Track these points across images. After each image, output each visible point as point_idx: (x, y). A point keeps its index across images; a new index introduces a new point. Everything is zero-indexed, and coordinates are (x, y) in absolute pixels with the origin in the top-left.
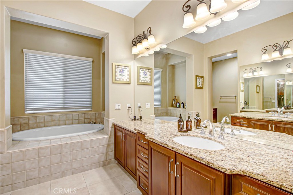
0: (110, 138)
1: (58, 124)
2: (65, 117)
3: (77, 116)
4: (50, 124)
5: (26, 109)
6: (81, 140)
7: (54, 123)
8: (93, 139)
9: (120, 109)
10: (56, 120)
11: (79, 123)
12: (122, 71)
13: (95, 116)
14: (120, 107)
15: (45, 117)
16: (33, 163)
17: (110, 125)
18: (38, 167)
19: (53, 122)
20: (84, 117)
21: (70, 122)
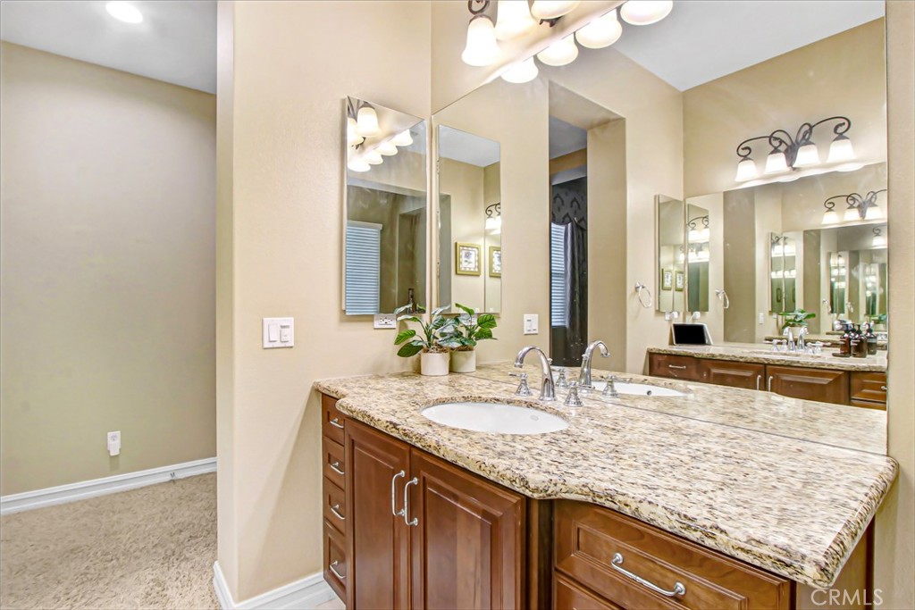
12: (468, 255)
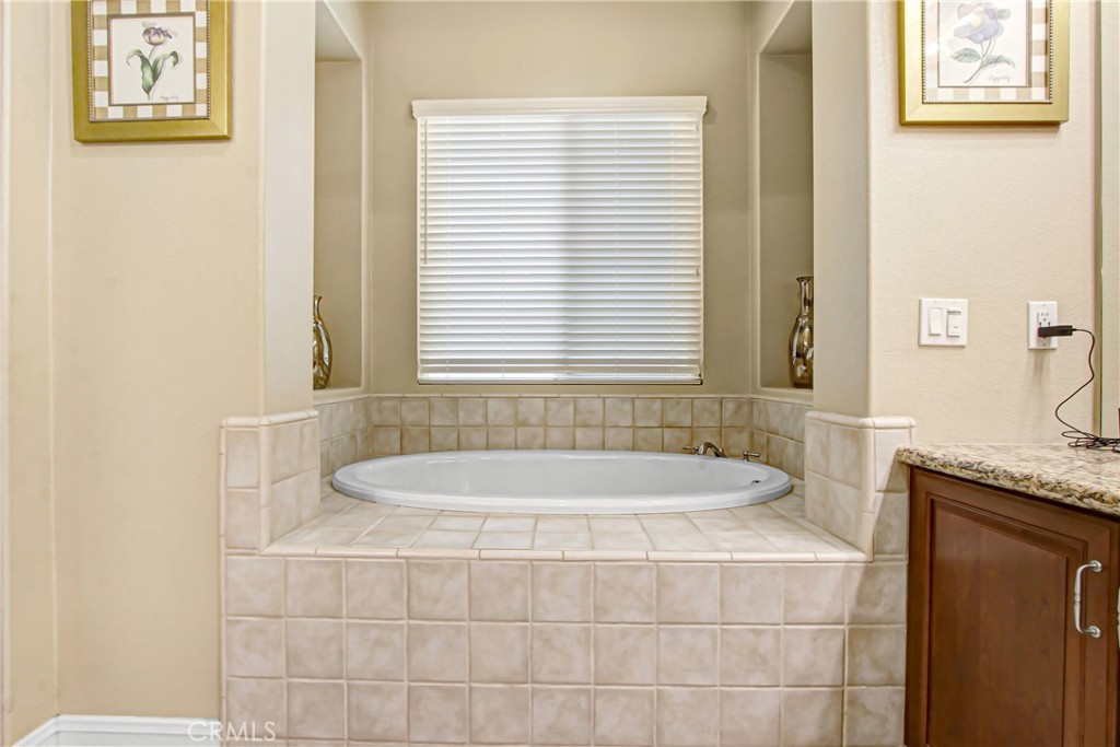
0: (870, 571)
1: (539, 441)
2: (571, 409)
3: (627, 406)
4: (509, 439)
5: (425, 361)
6: (653, 555)
7: (523, 434)
8: (737, 556)
9: (962, 341)
10: (534, 420)
11: (634, 448)
13: (718, 415)
14: (960, 326)
15: (491, 403)
16: (378, 643)
17: (879, 471)
18: (406, 678)
19: (519, 429)
20: (659, 415)
21: (595, 436)
